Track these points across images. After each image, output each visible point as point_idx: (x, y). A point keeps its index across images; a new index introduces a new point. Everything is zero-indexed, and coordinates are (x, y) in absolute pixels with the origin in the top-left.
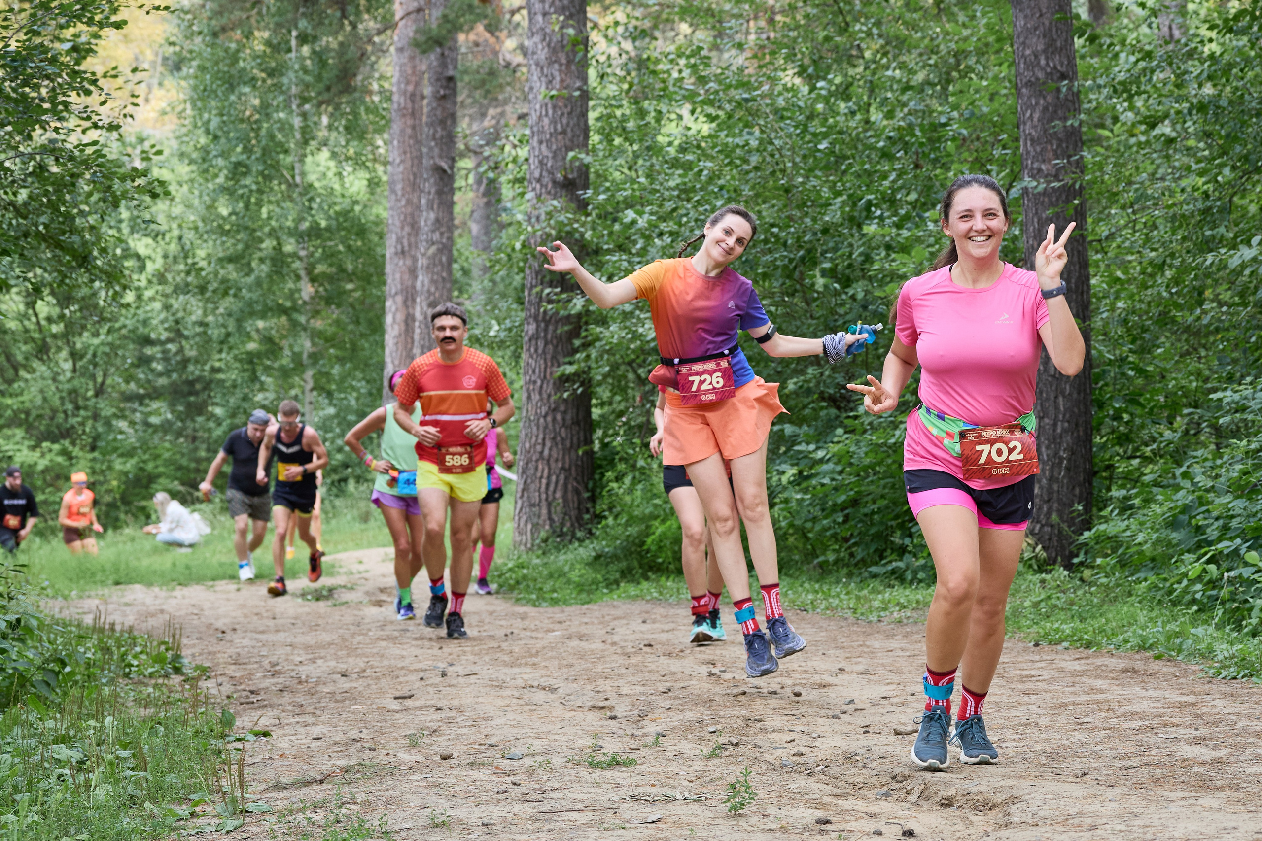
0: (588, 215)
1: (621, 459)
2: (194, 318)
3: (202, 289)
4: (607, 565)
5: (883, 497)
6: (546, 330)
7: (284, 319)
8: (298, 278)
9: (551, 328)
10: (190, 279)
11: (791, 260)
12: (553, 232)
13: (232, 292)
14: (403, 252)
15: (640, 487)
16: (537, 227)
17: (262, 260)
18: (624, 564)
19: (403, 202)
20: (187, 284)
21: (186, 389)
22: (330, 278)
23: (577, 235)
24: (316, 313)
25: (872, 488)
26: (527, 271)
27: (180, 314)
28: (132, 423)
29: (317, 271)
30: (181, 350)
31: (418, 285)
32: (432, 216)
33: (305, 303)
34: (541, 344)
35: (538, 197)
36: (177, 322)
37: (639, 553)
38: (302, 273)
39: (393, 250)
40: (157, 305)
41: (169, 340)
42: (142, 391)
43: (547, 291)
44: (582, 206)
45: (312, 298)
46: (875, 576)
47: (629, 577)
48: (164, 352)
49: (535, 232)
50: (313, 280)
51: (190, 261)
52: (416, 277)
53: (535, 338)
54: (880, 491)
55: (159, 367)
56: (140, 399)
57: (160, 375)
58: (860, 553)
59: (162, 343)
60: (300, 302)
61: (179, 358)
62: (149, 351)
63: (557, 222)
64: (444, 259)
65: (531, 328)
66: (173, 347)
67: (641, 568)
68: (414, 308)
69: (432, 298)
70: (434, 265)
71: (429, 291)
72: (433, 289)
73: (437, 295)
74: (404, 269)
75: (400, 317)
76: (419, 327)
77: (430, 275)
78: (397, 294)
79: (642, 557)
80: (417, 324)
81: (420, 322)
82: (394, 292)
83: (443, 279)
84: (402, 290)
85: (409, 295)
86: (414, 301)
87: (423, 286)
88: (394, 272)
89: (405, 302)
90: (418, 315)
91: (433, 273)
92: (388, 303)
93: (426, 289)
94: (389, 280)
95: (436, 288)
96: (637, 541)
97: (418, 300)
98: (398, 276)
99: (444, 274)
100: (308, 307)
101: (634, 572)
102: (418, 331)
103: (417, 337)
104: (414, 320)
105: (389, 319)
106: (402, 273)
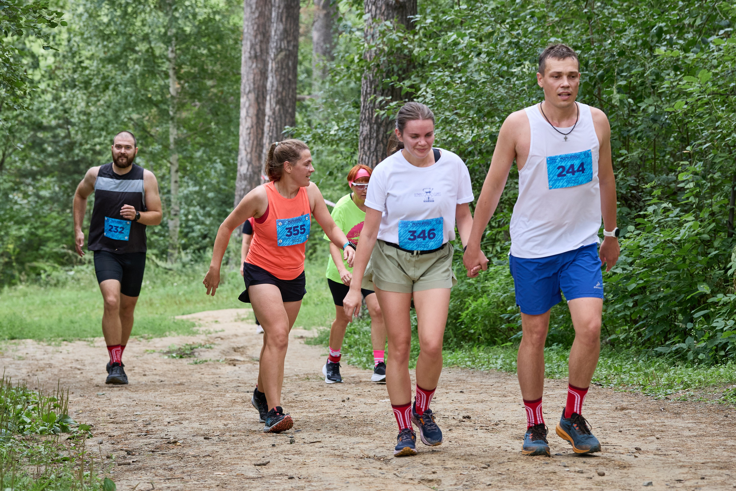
0: (415, 34)
2: (79, 108)
3: (87, 84)
5: (668, 286)
6: (378, 131)
7: (154, 110)
8: (167, 76)
9: (382, 129)
10: (76, 76)
11: (591, 79)
12: (386, 48)
13: (111, 87)
14: (256, 57)
16: (372, 43)
17: (136, 61)
19: (257, 15)
20: (74, 80)
21: (72, 168)
22: (194, 77)
23: (406, 51)
24: (181, 106)
25: (659, 278)
26: (363, 81)
27: (67, 106)
28: (26, 195)
29: (183, 71)
30: (68, 135)
31: (269, 85)
32: (281, 27)
33: (173, 97)
34: (373, 143)
35: (374, 17)
36: (65, 111)
37: (454, 325)
38: (171, 72)
39: (247, 55)
40: (48, 97)
41: (59, 126)
42: (34, 168)
43: (380, 98)
44: (411, 26)
45: (178, 93)
46: (660, 355)
48: (55, 136)
49: (370, 47)
50: (179, 78)
51: (76, 60)
52: (267, 78)
53: (368, 137)
54: (666, 281)
55: (50, 149)
56: (33, 175)
57: (51, 155)
58: (646, 333)
59: (53, 129)
60: (169, 96)
61: (67, 141)
62: (40, 135)
63: (389, 40)
64: (290, 64)
65: (366, 130)
66: (62, 133)
67: (455, 337)
68: (264, 105)
69: (280, 96)
70: (282, 68)
71: (277, 90)
72: (280, 89)
73: (284, 94)
74: (256, 71)
75: (253, 111)
76: (269, 121)
77: (278, 77)
78: (249, 92)
79: (456, 328)
80: (267, 118)
81: (269, 117)
82: (247, 90)
83: (289, 80)
84: (254, 89)
85: (260, 93)
86: (264, 98)
87: (273, 86)
88: (248, 73)
89: (257, 99)
90: (268, 111)
91: (281, 75)
92: (243, 100)
93: (274, 89)
94: (244, 80)
95: (284, 88)
96: (453, 314)
97: (268, 98)
98: (251, 77)
99: (290, 77)
100: (175, 101)
101: (449, 341)
102: (267, 124)
103: (266, 129)
104: (264, 115)
105: (243, 113)
106: (255, 74)
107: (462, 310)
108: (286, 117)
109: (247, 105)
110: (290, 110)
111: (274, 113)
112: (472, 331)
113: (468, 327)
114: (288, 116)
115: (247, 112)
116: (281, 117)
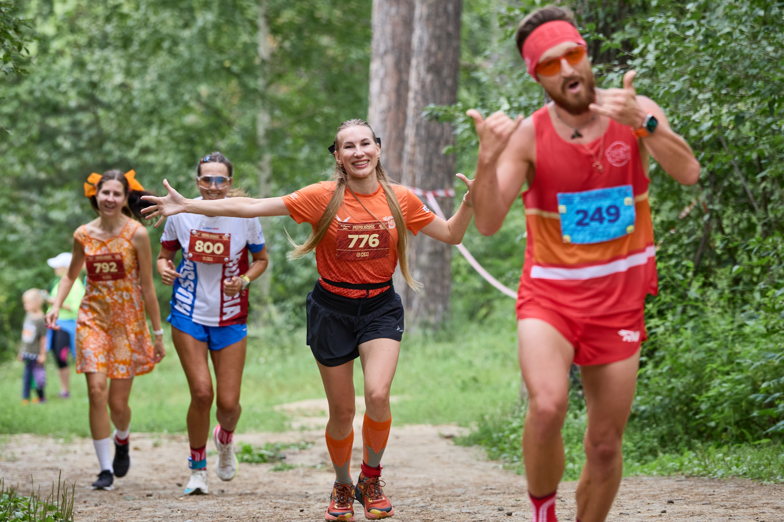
1: (665, 287)
2: (114, 81)
3: (126, 42)
4: (642, 428)
7: (234, 83)
8: (255, 27)
10: (109, 28)
13: (166, 44)
15: (690, 324)
18: (664, 428)
20: (105, 36)
22: (299, 30)
24: (278, 77)
28: (28, 219)
29: (280, 20)
30: (97, 121)
31: (415, 41)
33: (263, 62)
36: (94, 85)
37: (685, 414)
38: (261, 22)
40: (66, 62)
41: (81, 108)
42: (43, 176)
45: (273, 55)
47: (670, 446)
48: (74, 124)
50: (275, 31)
52: (412, 31)
55: (66, 144)
56: (40, 186)
57: (68, 155)
59: (70, 112)
60: (257, 61)
61: (93, 132)
62: (53, 122)
66: (85, 118)
67: (686, 433)
68: (408, 72)
69: (432, 60)
70: (437, 16)
71: (428, 51)
72: (434, 48)
73: (440, 56)
74: (397, 19)
75: (390, 84)
76: (415, 99)
77: (431, 30)
78: (386, 53)
79: (689, 419)
80: (411, 95)
81: (416, 93)
82: (382, 49)
83: (449, 35)
84: (393, 48)
85: (403, 56)
86: (408, 62)
87: (421, 42)
88: (383, 23)
89: (397, 64)
90: (413, 82)
91: (435, 27)
92: (375, 66)
93: (424, 48)
94: (377, 34)
95: (439, 47)
96: (683, 397)
97: (414, 62)
98: (388, 29)
99: (451, 28)
100: (267, 69)
101: (677, 439)
102: (412, 104)
103: (410, 112)
104: (407, 89)
105: (375, 86)
106: (394, 25)
107: (698, 391)
108: (442, 93)
109: (382, 72)
110: (449, 82)
111: (423, 86)
112: (713, 424)
113: (706, 418)
114: (446, 92)
115: (382, 87)
116: (434, 94)
